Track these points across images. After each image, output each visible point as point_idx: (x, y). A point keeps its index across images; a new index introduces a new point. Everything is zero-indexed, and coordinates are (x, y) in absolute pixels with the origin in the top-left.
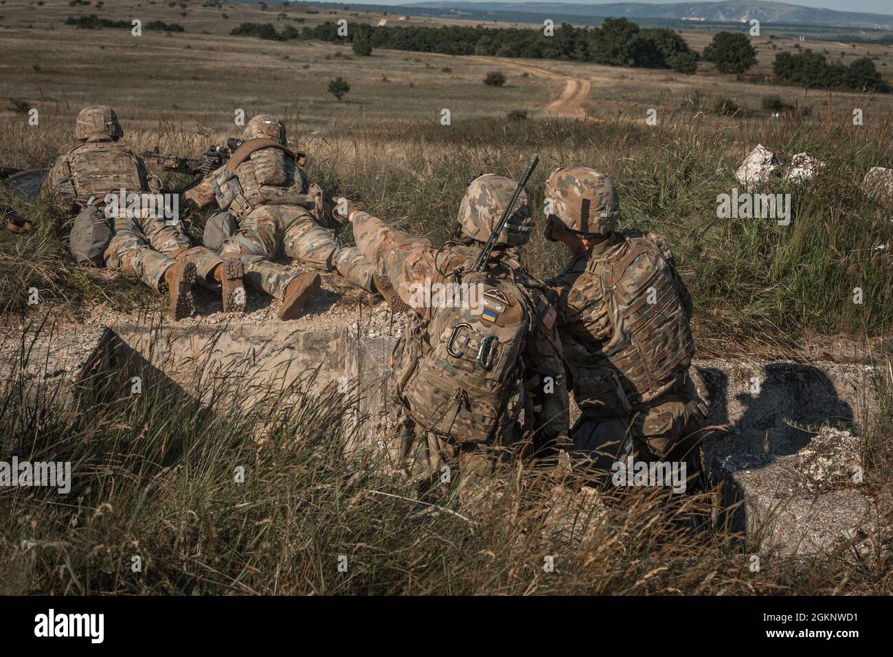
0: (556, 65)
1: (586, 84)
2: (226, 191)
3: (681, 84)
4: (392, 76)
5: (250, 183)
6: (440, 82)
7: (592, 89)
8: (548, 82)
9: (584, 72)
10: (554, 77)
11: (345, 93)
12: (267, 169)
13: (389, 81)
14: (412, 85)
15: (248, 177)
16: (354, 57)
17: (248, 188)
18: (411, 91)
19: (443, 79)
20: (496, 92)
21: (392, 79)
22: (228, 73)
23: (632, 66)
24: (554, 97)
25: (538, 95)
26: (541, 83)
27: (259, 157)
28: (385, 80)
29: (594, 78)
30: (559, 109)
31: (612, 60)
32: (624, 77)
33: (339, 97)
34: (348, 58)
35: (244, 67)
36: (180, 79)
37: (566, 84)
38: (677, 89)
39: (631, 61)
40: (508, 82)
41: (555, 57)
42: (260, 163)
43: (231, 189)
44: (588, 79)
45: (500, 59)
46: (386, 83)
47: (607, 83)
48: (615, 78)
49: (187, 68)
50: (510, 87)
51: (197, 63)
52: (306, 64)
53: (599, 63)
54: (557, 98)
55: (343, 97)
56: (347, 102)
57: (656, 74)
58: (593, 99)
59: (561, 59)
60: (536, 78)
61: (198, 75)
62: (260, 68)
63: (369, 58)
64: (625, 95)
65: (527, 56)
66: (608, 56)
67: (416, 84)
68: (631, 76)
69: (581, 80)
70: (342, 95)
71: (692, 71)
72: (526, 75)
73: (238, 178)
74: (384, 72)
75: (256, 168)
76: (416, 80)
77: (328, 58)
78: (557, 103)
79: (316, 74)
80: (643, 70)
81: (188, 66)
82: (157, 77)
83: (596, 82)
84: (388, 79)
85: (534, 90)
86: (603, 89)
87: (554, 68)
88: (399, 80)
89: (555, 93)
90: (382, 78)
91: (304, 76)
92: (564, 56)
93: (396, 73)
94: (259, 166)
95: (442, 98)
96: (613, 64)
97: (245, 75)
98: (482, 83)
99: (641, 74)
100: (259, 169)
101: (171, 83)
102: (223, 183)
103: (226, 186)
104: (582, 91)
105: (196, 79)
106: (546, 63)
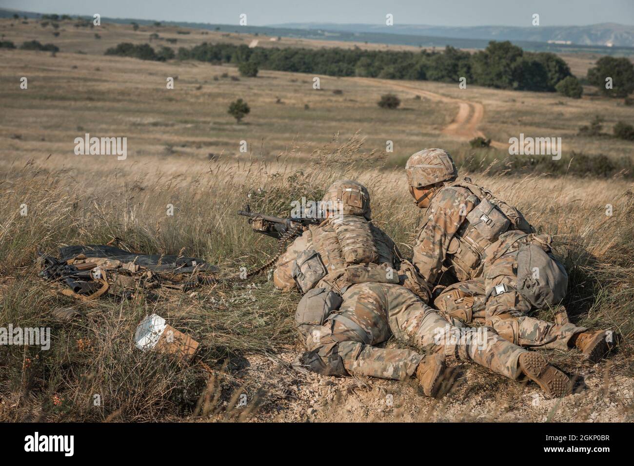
0: (442, 88)
1: (478, 107)
2: (307, 272)
3: (573, 107)
4: (286, 97)
5: (335, 262)
6: (335, 104)
7: (485, 112)
8: (441, 105)
9: (472, 95)
10: (445, 100)
11: (245, 115)
12: (358, 245)
13: (283, 103)
14: (307, 107)
15: (332, 255)
16: (241, 78)
17: (333, 267)
18: (307, 113)
19: (336, 101)
20: (391, 114)
21: (286, 101)
22: (122, 93)
23: (516, 89)
24: (450, 121)
25: (433, 117)
26: (433, 105)
27: (346, 230)
28: (278, 102)
29: (486, 102)
30: (457, 132)
31: (496, 82)
32: (514, 101)
33: (239, 118)
34: (235, 79)
35: (137, 88)
36: (75, 100)
37: (459, 107)
38: (571, 113)
39: (516, 84)
40: (402, 105)
41: (437, 79)
42: (348, 239)
43: (313, 269)
44: (481, 103)
45: (384, 81)
46: (279, 106)
47: (501, 107)
48: (506, 102)
49: (80, 89)
50: (405, 109)
51: (89, 83)
52: (198, 85)
53: (483, 85)
54: (453, 121)
55: (243, 119)
56: (247, 124)
57: (544, 98)
58: (490, 122)
59: (444, 82)
60: (427, 100)
61: (91, 96)
62: (154, 89)
63: (256, 79)
64: (520, 119)
65: (411, 78)
66: (492, 80)
67: (311, 105)
68: (521, 100)
69: (474, 104)
70: (242, 116)
71: (578, 95)
72: (418, 97)
73: (320, 256)
74: (277, 94)
75: (344, 243)
76: (309, 102)
77: (216, 79)
78: (453, 126)
79: (210, 95)
80: (530, 94)
81: (81, 87)
82: (53, 98)
83: (489, 105)
84: (282, 100)
85: (429, 113)
86: (498, 112)
87: (441, 91)
88: (293, 101)
89: (450, 115)
90: (276, 100)
91: (197, 97)
92: (447, 79)
93: (289, 95)
94: (348, 241)
95: (339, 120)
96: (497, 87)
97: (139, 95)
98: (376, 105)
99: (527, 97)
100: (348, 245)
101: (67, 103)
102: (304, 263)
103: (306, 266)
104: (476, 115)
105: (91, 99)
106: (432, 85)
